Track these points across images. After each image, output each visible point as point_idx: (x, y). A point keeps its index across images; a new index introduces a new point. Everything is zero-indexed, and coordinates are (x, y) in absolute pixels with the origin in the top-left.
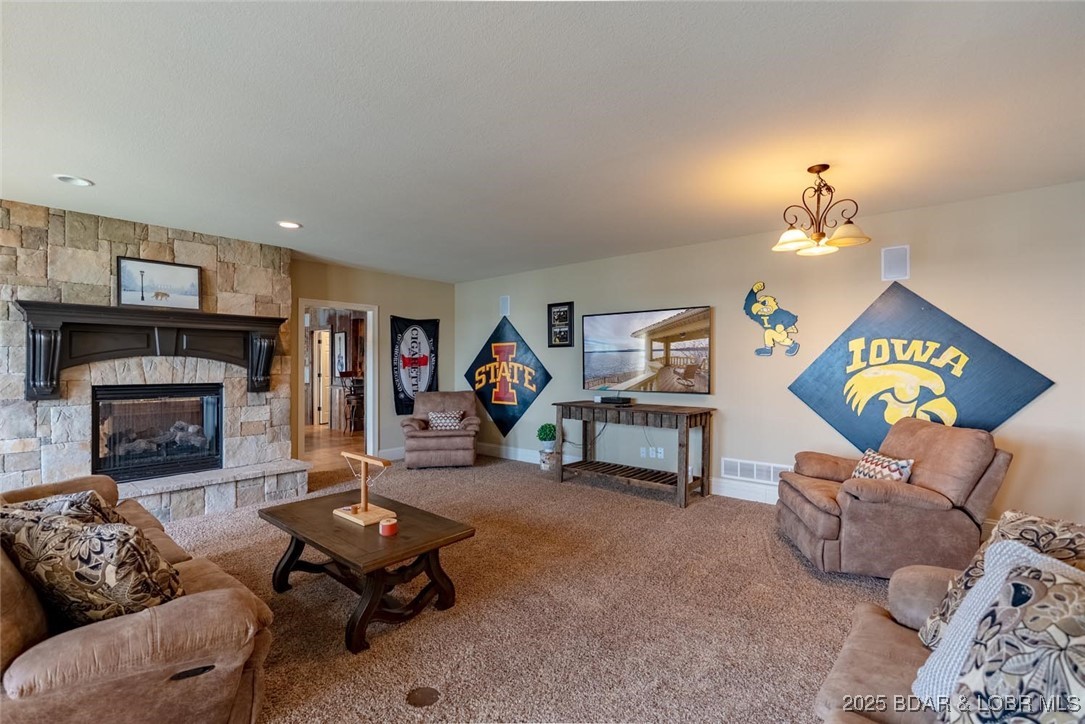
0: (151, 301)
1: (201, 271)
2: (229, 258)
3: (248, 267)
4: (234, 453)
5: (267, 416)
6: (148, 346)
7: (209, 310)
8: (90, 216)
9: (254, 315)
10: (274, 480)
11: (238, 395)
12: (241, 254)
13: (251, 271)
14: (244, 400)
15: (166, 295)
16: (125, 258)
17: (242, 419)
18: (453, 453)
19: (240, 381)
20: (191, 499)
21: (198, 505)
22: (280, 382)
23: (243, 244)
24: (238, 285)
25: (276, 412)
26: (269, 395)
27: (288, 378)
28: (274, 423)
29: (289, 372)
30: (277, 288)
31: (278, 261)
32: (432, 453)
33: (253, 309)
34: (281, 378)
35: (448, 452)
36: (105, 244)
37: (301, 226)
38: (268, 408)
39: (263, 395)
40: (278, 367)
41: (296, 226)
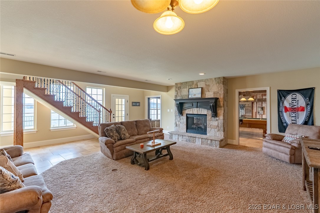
0: (193, 97)
1: (202, 88)
2: (208, 84)
3: (212, 85)
4: (209, 132)
5: (217, 124)
6: (193, 106)
7: (203, 97)
8: (185, 82)
9: (213, 97)
10: (210, 141)
11: (210, 118)
12: (210, 82)
13: (213, 86)
14: (211, 119)
15: (195, 95)
16: (190, 89)
17: (211, 124)
18: (280, 154)
19: (210, 114)
20: (194, 139)
21: (195, 141)
22: (220, 115)
23: (211, 79)
24: (210, 90)
25: (219, 123)
26: (217, 118)
27: (222, 114)
28: (219, 126)
29: (223, 112)
30: (219, 89)
31: (219, 81)
32: (271, 150)
33: (213, 95)
34: (220, 114)
35: (278, 153)
36: (187, 87)
37: (205, 74)
38: (217, 122)
39: (216, 118)
40: (220, 111)
41: (204, 74)
